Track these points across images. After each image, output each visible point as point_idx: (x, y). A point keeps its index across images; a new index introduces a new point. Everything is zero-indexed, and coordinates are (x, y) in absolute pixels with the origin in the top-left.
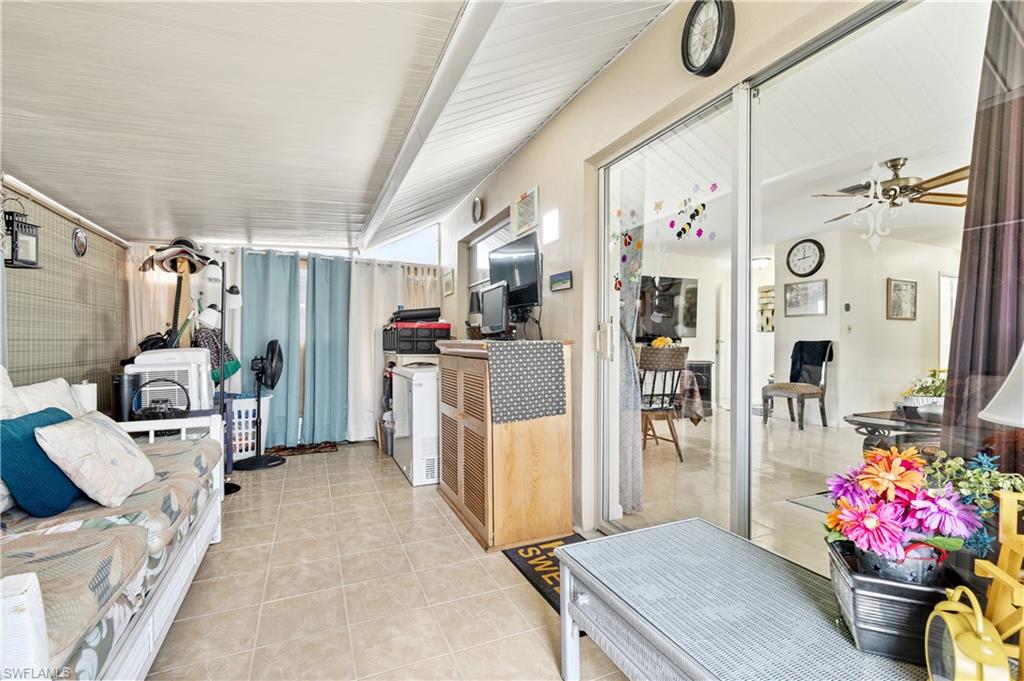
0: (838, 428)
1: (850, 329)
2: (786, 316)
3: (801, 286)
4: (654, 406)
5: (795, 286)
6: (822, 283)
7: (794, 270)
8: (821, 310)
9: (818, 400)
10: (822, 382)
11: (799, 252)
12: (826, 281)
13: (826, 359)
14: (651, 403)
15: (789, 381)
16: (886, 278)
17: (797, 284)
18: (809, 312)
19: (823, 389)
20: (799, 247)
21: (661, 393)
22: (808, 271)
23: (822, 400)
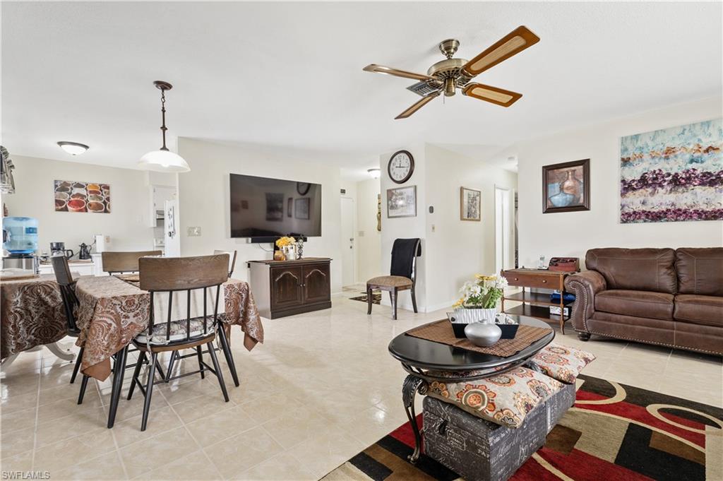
0: (425, 313)
1: (433, 228)
2: (389, 217)
3: (398, 191)
4: (173, 338)
5: (394, 191)
6: (412, 189)
7: (394, 177)
8: (412, 212)
9: (410, 290)
10: (413, 275)
11: (396, 162)
12: (416, 187)
13: (416, 254)
14: (168, 334)
15: (389, 274)
16: (459, 186)
17: (395, 189)
18: (404, 214)
19: (414, 281)
20: (397, 157)
21: (203, 315)
22: (403, 178)
23: (413, 291)
